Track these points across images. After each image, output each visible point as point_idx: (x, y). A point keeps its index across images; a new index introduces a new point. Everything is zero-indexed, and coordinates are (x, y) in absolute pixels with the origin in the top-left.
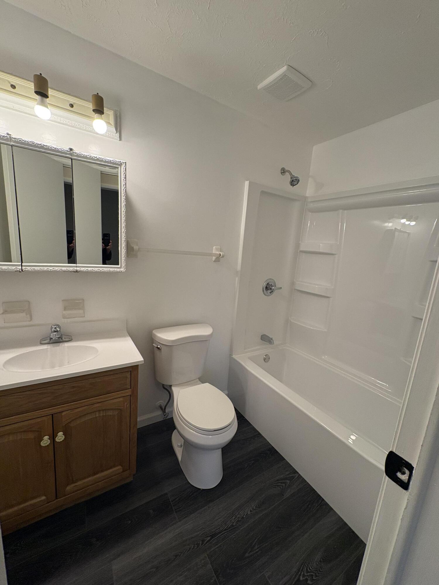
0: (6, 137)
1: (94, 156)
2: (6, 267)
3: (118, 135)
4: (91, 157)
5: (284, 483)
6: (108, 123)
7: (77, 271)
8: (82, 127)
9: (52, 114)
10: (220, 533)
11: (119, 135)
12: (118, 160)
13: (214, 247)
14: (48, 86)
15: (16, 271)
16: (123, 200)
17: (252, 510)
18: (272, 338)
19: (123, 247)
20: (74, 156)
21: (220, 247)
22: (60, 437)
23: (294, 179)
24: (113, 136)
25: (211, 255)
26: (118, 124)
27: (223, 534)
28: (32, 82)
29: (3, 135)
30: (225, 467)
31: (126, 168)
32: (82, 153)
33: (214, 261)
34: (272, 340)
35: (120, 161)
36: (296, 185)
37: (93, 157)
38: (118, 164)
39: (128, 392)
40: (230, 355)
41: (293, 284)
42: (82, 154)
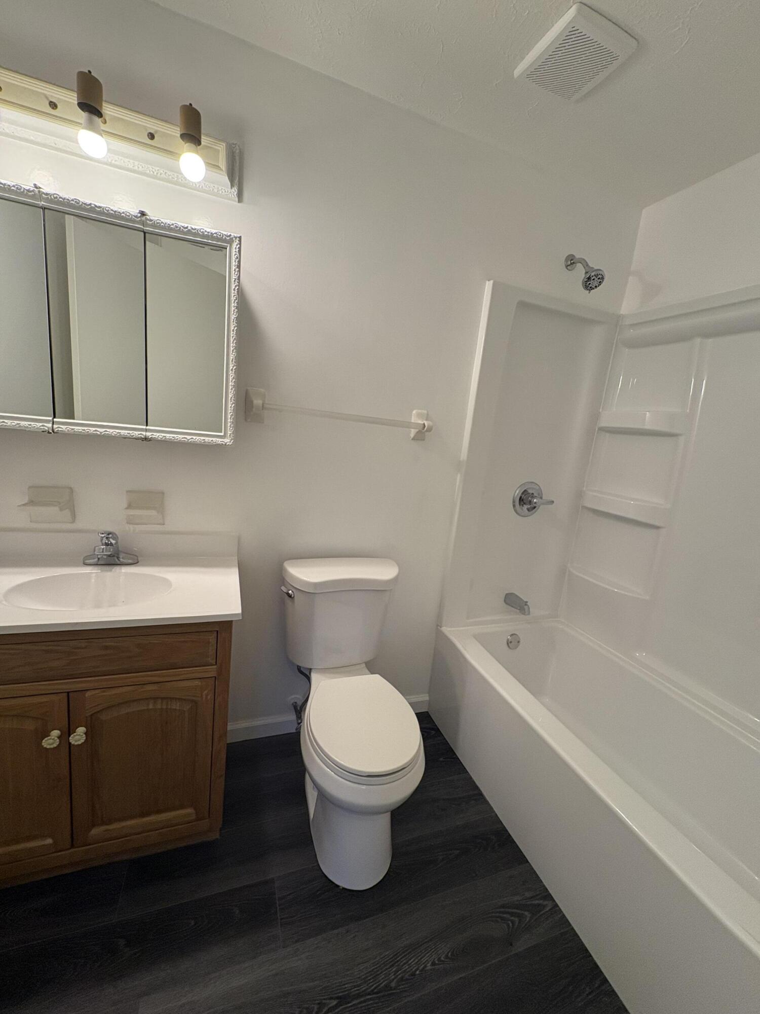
0: (33, 191)
1: (183, 225)
2: (26, 423)
3: (235, 191)
4: (177, 227)
5: (517, 916)
6: (211, 165)
7: (146, 439)
8: (170, 177)
11: (236, 190)
12: (226, 233)
13: (414, 412)
15: (43, 432)
16: (233, 309)
17: (437, 962)
18: (527, 602)
19: (230, 398)
20: (146, 227)
21: (426, 412)
22: (79, 736)
23: (593, 274)
24: (226, 193)
25: (409, 425)
26: (237, 169)
29: (27, 188)
30: (398, 851)
31: (240, 248)
32: (162, 220)
33: (412, 439)
34: (526, 605)
35: (230, 235)
36: (596, 287)
37: (182, 228)
38: (225, 241)
39: (212, 671)
40: (438, 625)
41: (580, 495)
42: (162, 222)
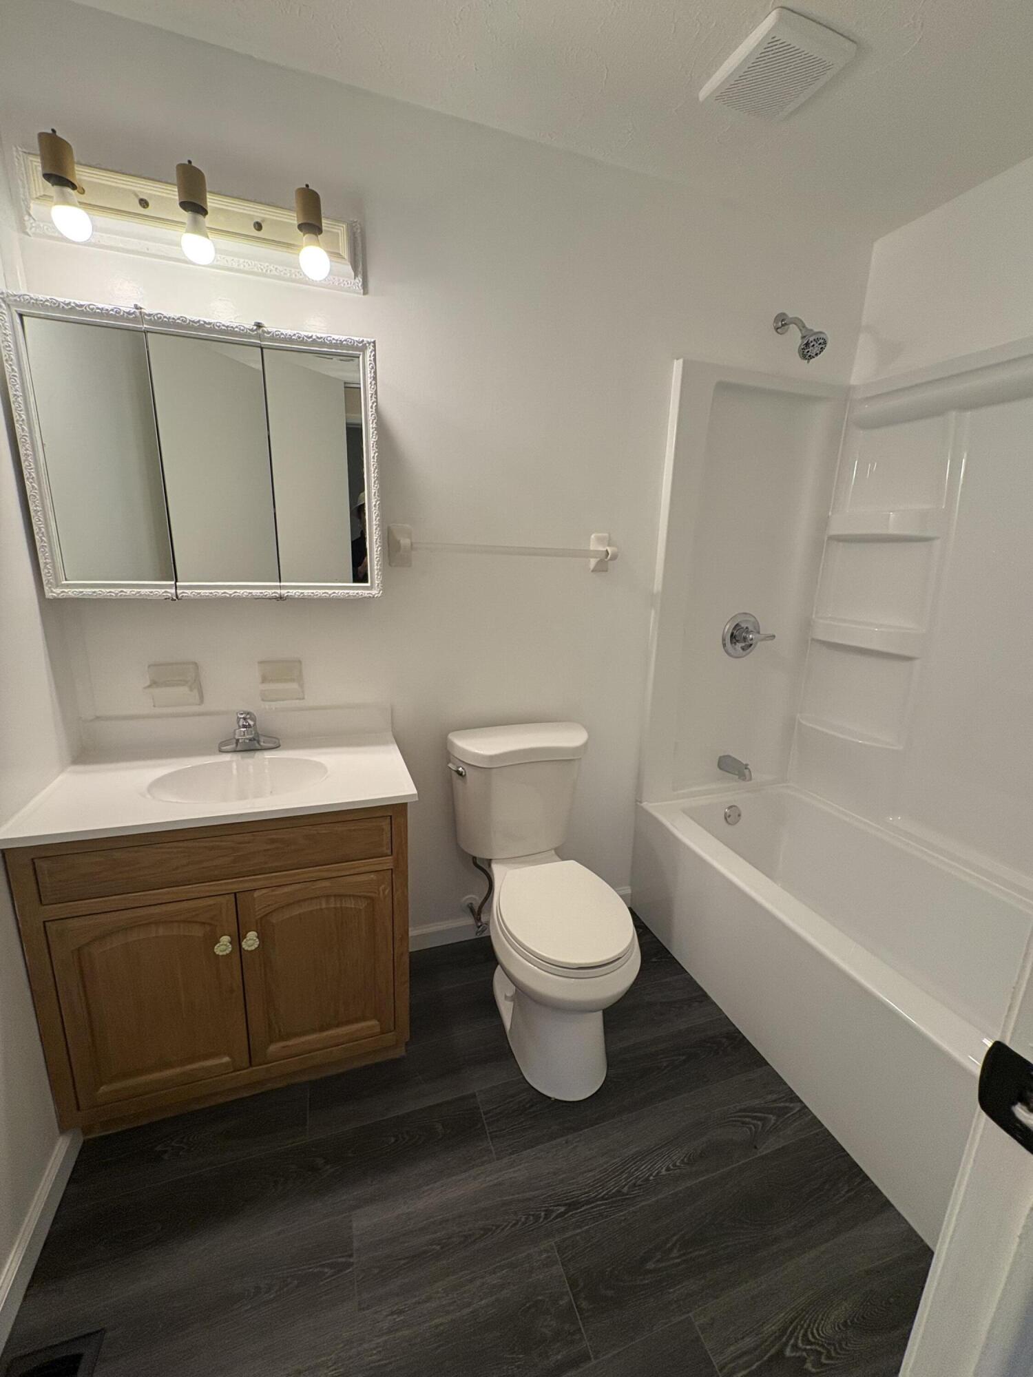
0: (134, 313)
1: (306, 334)
2: (147, 590)
3: (359, 280)
4: (299, 338)
5: (760, 1119)
6: (334, 255)
7: (281, 598)
8: (282, 273)
9: (217, 251)
10: (588, 1202)
11: (361, 280)
12: (357, 339)
13: (593, 536)
14: (205, 190)
15: (166, 599)
16: (371, 431)
17: (672, 1167)
18: (747, 765)
19: (375, 540)
20: (265, 341)
21: (606, 535)
22: (251, 941)
23: (811, 339)
24: (349, 285)
25: (587, 554)
26: (359, 255)
27: (596, 1207)
28: (175, 185)
29: (127, 310)
30: (612, 1059)
31: (375, 355)
32: (282, 331)
33: (593, 571)
34: (746, 768)
35: (363, 341)
36: (817, 354)
37: (305, 338)
38: (357, 349)
39: (387, 863)
40: (637, 801)
41: (807, 624)
42: (282, 334)
